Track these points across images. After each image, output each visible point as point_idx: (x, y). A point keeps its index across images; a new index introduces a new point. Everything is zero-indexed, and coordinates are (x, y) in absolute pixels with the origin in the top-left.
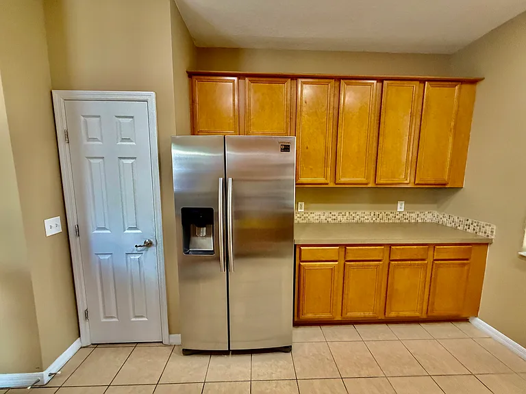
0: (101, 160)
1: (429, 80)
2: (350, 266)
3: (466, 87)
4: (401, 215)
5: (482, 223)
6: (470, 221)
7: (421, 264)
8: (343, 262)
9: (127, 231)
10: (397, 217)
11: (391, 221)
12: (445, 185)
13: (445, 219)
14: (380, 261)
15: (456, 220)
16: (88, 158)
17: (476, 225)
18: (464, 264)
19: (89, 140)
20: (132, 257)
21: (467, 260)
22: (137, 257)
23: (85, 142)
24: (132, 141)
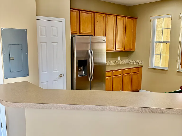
0: (45, 43)
1: (127, 17)
2: (114, 77)
3: (135, 19)
4: (119, 61)
5: (140, 61)
6: (137, 61)
7: (129, 75)
8: (112, 76)
9: (53, 72)
10: (118, 62)
11: (117, 64)
12: (131, 50)
13: (130, 62)
14: (120, 75)
15: (134, 61)
16: (40, 42)
17: (139, 62)
18: (138, 73)
19: (41, 35)
20: (55, 82)
21: (138, 72)
22: (56, 82)
23: (40, 36)
24: (56, 36)
